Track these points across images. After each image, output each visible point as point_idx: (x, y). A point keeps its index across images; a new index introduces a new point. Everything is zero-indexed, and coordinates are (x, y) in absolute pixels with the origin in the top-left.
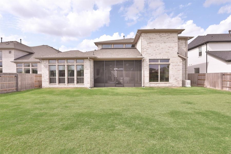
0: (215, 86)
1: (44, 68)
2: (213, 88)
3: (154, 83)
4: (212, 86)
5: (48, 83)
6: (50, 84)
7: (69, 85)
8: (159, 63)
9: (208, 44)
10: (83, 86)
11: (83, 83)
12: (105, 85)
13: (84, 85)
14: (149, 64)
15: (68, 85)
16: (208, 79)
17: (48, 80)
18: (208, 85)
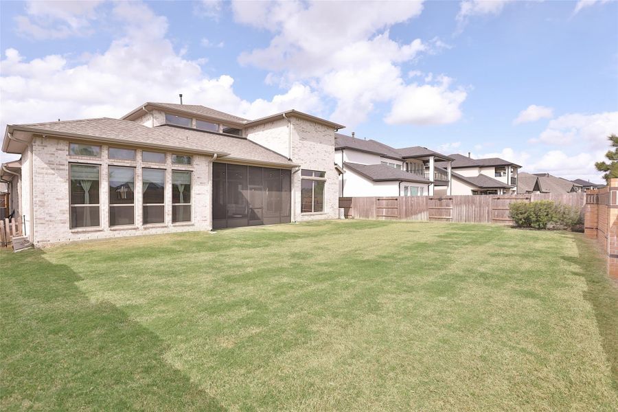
0: (367, 216)
1: (44, 171)
2: (364, 219)
3: (308, 215)
4: (363, 216)
5: (68, 225)
6: (73, 230)
7: (148, 228)
8: (313, 177)
9: (344, 151)
10: (190, 229)
11: (189, 220)
12: (227, 223)
13: (193, 225)
14: (301, 177)
15: (145, 229)
16: (355, 206)
17: (67, 216)
18: (356, 215)
